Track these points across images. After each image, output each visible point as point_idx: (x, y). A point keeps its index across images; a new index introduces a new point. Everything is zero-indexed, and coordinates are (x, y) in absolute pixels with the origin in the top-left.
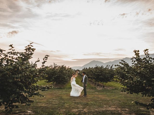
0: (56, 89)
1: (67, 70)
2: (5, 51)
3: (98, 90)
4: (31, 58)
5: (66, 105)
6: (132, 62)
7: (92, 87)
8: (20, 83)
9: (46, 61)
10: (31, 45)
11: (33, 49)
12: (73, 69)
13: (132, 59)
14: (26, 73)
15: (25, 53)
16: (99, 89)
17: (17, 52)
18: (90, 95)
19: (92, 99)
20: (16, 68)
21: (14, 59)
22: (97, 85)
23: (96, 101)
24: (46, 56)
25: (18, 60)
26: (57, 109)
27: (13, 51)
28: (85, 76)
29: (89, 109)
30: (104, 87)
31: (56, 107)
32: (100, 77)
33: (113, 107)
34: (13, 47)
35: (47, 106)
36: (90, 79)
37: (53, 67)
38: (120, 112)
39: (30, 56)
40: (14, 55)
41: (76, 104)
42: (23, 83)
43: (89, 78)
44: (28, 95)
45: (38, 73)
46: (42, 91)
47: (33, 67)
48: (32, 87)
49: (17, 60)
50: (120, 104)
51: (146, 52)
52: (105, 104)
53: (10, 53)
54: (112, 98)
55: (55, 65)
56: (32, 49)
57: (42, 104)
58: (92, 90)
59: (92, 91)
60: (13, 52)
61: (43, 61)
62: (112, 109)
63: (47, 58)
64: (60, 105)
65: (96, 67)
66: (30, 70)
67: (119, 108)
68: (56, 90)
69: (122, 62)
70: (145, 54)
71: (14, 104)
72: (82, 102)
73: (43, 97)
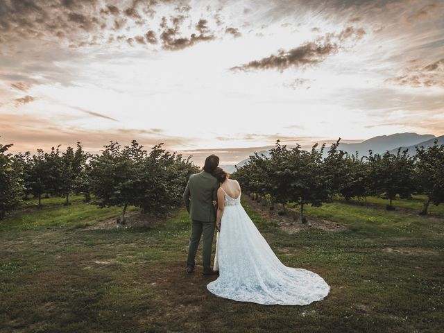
16: (291, 232)
22: (277, 215)
36: (255, 194)
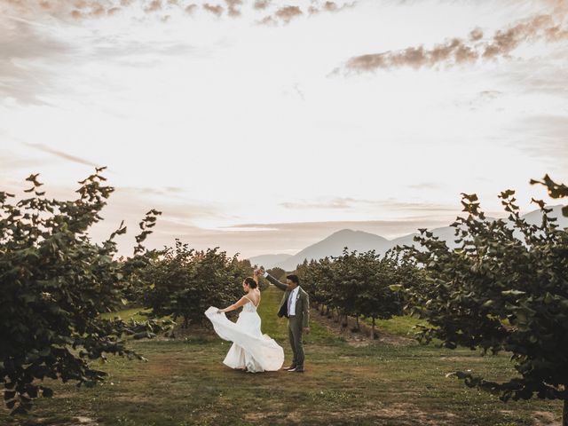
0: (185, 342)
1: (228, 270)
2: (13, 196)
3: (352, 348)
4: (96, 221)
5: (222, 400)
6: (457, 234)
7: (330, 339)
8: (60, 310)
9: (150, 232)
10: (100, 174)
11: (107, 188)
12: (256, 267)
13: (455, 225)
14: (82, 273)
15: (77, 202)
16: (358, 346)
17: (52, 201)
18: (319, 366)
19: (323, 379)
20: (47, 256)
21: (40, 225)
22: (349, 331)
23: (338, 388)
24: (150, 213)
25: (53, 226)
26: (189, 412)
27: (38, 197)
28: (296, 290)
29: (308, 412)
30: (376, 337)
31: (185, 405)
32: (359, 296)
33: (400, 406)
34: (40, 182)
35: (151, 402)
36: (325, 307)
37: (175, 255)
38: (421, 421)
39: (93, 214)
40: (42, 209)
41: (259, 397)
42: (67, 307)
43: (317, 300)
44: (85, 351)
45: (120, 276)
46: (137, 338)
47: (102, 252)
48: (101, 326)
49: (51, 229)
50: (428, 396)
51: (506, 201)
52: (371, 398)
53: (29, 205)
54: (404, 375)
55: (182, 248)
56: (101, 190)
57: (129, 394)
58: (326, 350)
59: (329, 352)
60: (40, 201)
61: (140, 232)
62: (394, 412)
63: (152, 219)
64: (198, 399)
65: (346, 257)
66: (96, 263)
67: (422, 409)
68: (185, 348)
69: (421, 237)
70: (505, 206)
71: (36, 381)
72: (284, 388)
73: (140, 359)
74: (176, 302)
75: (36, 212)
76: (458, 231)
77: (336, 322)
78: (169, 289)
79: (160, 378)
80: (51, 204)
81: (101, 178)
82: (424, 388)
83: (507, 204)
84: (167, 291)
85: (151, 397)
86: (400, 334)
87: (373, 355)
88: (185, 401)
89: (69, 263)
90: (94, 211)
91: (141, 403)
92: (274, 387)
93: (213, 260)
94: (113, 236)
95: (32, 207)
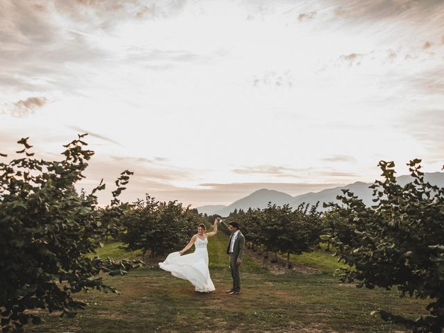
0: (152, 269)
1: (183, 216)
2: (5, 156)
3: (273, 275)
4: (80, 179)
5: (180, 318)
6: (374, 195)
7: (257, 268)
8: (48, 252)
9: (124, 189)
10: (82, 139)
11: (88, 151)
12: (201, 213)
13: (373, 187)
14: (65, 222)
15: (63, 162)
16: (278, 274)
17: (40, 161)
18: (251, 290)
19: (255, 301)
20: (35, 207)
21: (31, 180)
23: (267, 308)
24: (124, 173)
25: (43, 182)
26: (154, 329)
27: (28, 157)
29: (246, 330)
30: (290, 267)
31: (150, 322)
32: (279, 238)
33: (317, 325)
34: (30, 145)
35: (124, 320)
36: (251, 243)
37: (145, 205)
39: (77, 173)
40: (32, 168)
41: (208, 316)
43: (248, 239)
44: (69, 286)
45: (99, 224)
46: (112, 274)
47: (85, 204)
48: (83, 264)
49: (40, 185)
50: (336, 317)
51: (413, 168)
52: (293, 318)
53: (20, 164)
54: (315, 299)
55: (150, 200)
56: (83, 153)
57: (108, 312)
58: (255, 276)
59: (256, 279)
60: (30, 160)
61: (116, 188)
62: (313, 331)
63: (126, 178)
64: (161, 317)
65: (270, 209)
66: (78, 213)
67: (334, 329)
68: (152, 273)
69: (343, 196)
70: (411, 173)
71: (27, 311)
72: (226, 308)
73: (114, 292)
74: (145, 239)
75: (27, 170)
76: (375, 191)
77: (259, 254)
78: (141, 230)
79: (132, 298)
80: (39, 164)
81: (84, 143)
82: (332, 309)
83: (413, 171)
84: (140, 231)
85: (125, 316)
86: (307, 265)
87: (290, 281)
88: (151, 319)
89: (58, 213)
90: (77, 170)
91: (116, 321)
92: (219, 308)
93: (173, 209)
94: (94, 191)
95: (23, 166)
